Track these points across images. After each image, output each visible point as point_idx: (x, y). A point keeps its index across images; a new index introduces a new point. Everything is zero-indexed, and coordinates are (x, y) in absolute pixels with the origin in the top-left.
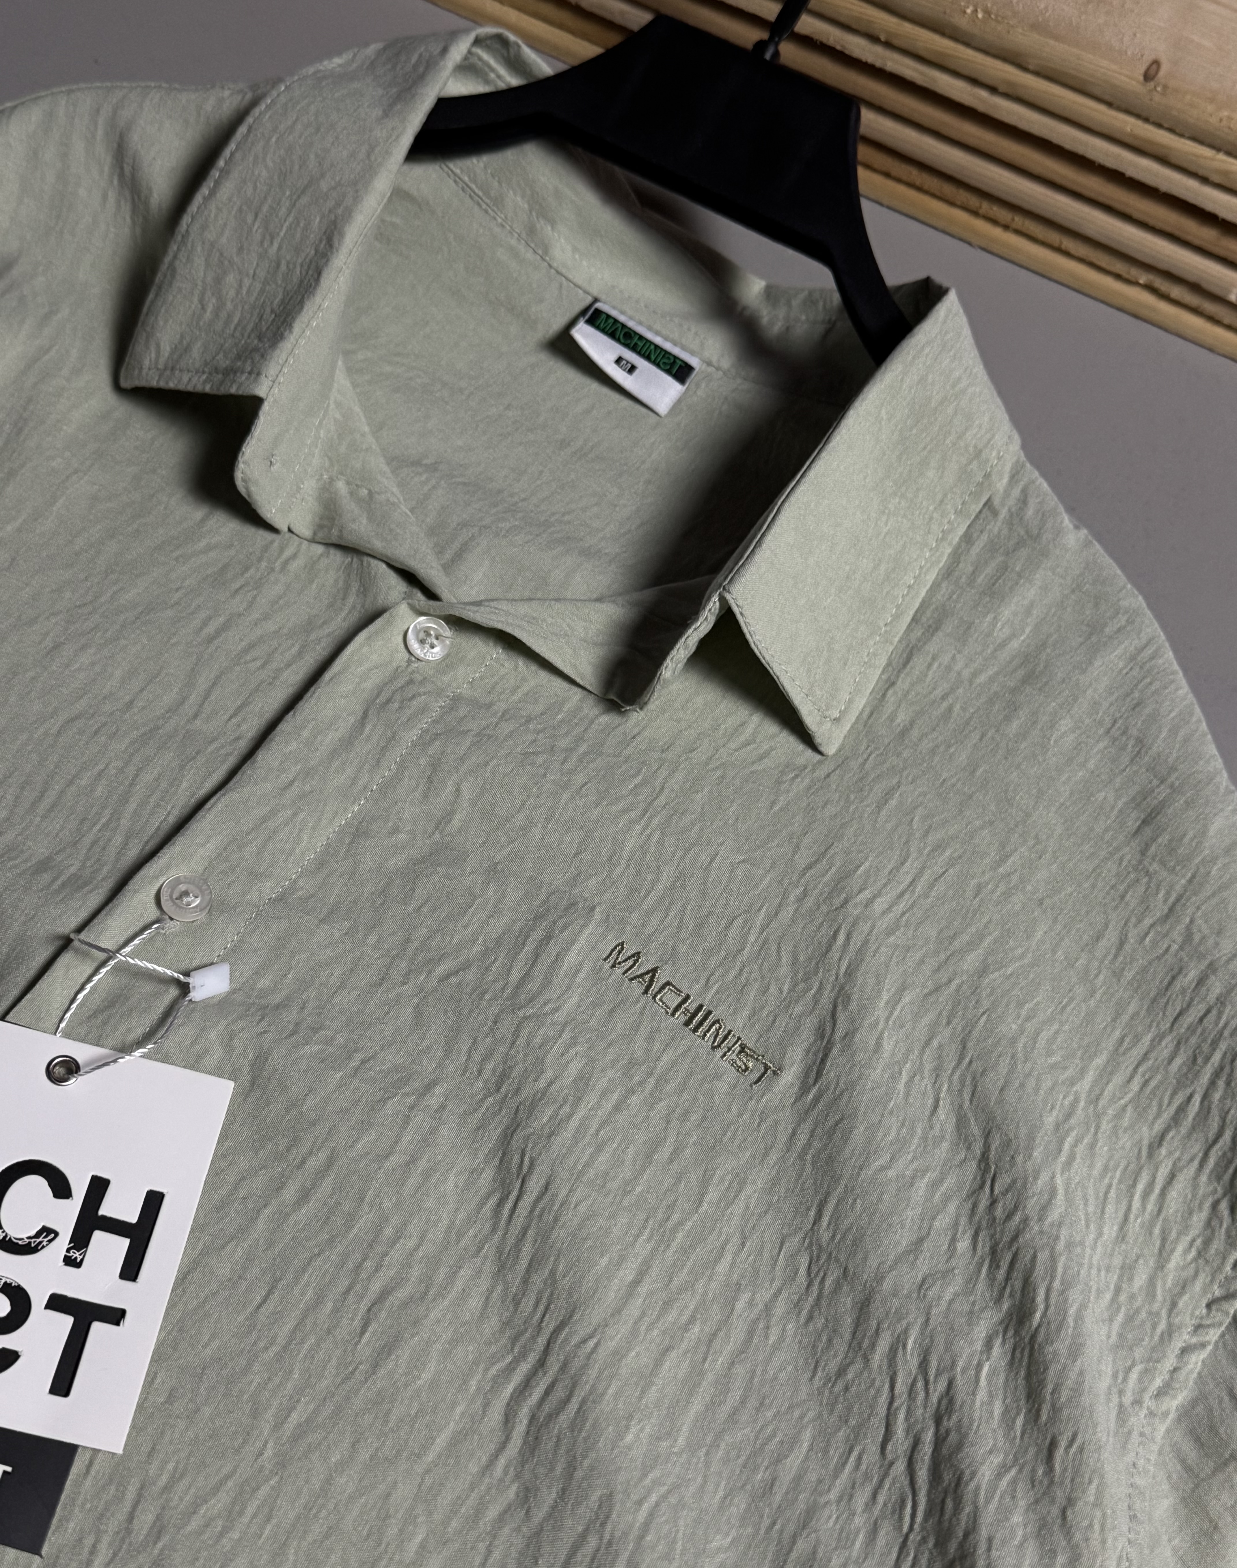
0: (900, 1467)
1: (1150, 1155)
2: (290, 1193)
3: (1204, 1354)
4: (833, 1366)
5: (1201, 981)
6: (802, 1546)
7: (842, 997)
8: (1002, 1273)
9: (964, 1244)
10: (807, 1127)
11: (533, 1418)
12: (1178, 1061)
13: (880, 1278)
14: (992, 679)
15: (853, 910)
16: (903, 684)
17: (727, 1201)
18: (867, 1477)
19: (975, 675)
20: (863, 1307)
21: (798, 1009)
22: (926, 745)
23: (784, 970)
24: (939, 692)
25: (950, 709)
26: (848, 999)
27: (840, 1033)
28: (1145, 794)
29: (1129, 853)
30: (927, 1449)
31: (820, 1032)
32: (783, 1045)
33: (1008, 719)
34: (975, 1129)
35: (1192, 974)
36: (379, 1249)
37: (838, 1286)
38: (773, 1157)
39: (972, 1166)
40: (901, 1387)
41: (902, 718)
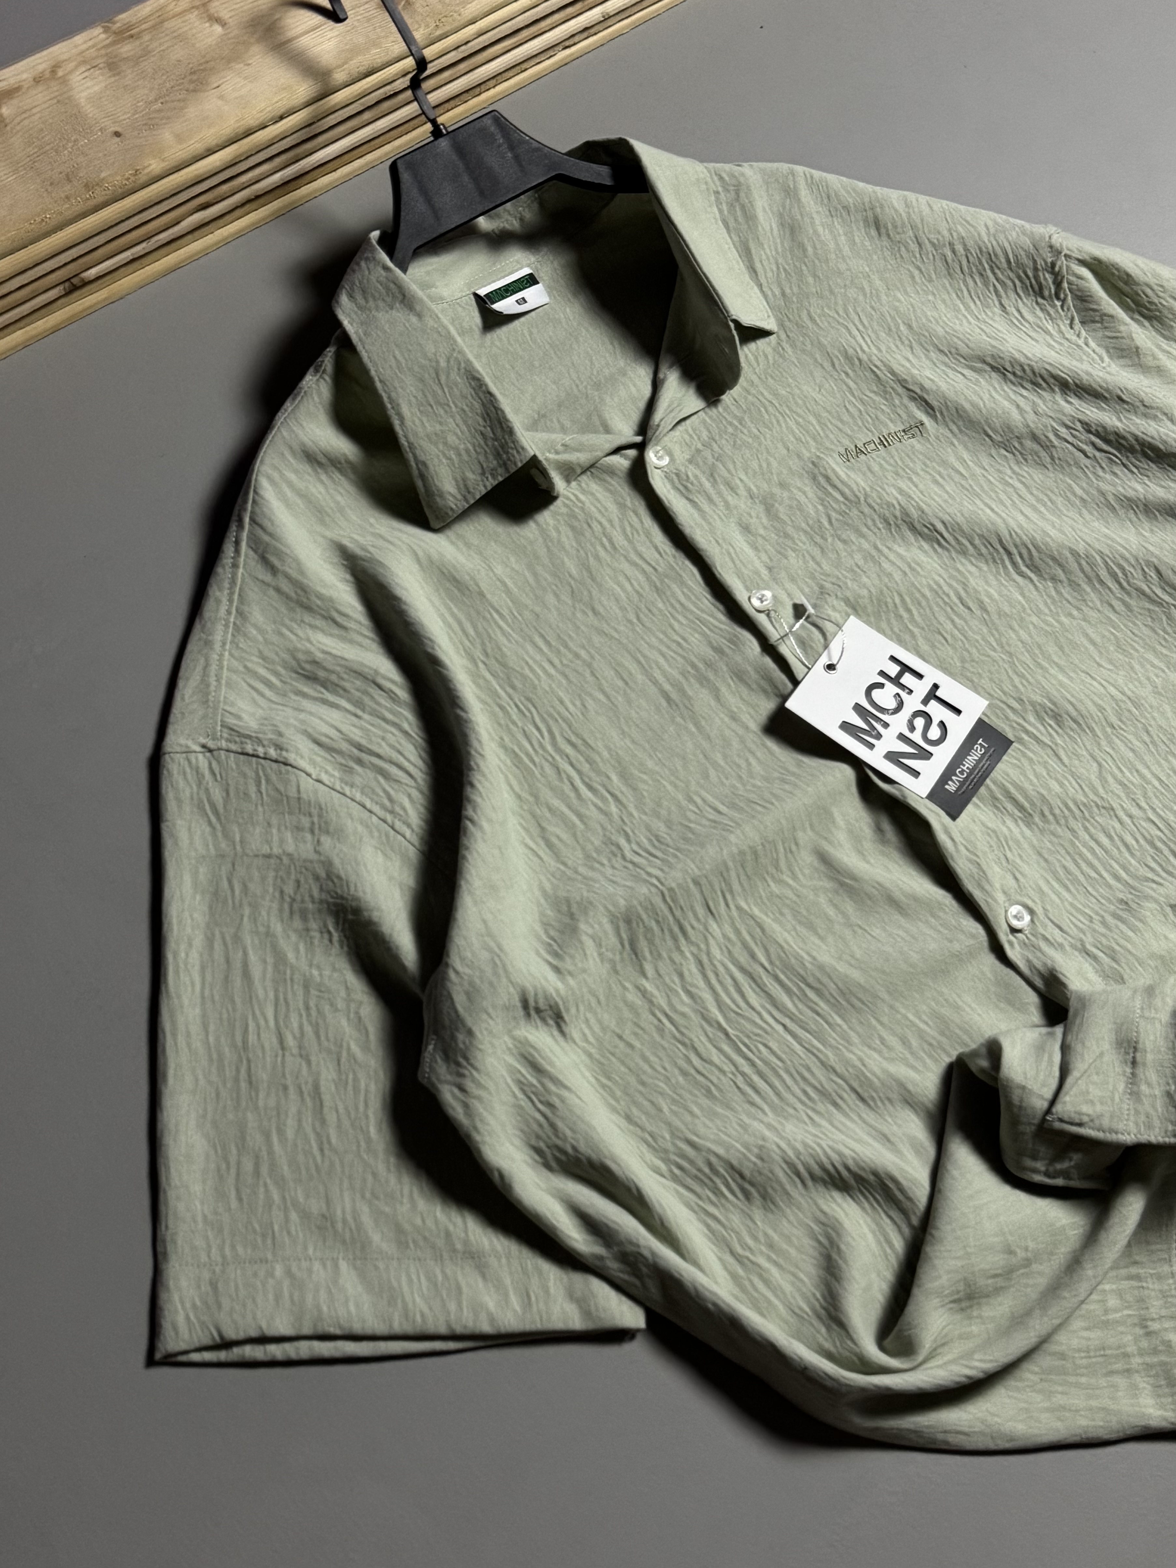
0: (1098, 454)
1: (1007, 313)
2: (905, 615)
3: (1090, 340)
4: (1048, 459)
5: (954, 251)
6: (1111, 498)
7: (903, 383)
8: (1044, 385)
9: (1025, 393)
10: (951, 424)
11: (1027, 566)
12: (978, 281)
13: (1028, 426)
14: (782, 245)
15: (864, 357)
16: (763, 280)
17: (967, 467)
18: (1094, 467)
19: (776, 250)
20: (1034, 438)
21: (897, 402)
22: (795, 290)
23: (877, 399)
24: (775, 269)
25: (785, 270)
26: (905, 380)
27: (918, 391)
28: (866, 220)
29: (886, 242)
30: (1098, 441)
31: (913, 399)
32: (911, 415)
33: (805, 250)
34: (979, 365)
35: (949, 253)
36: (940, 592)
37: (1021, 444)
38: (956, 443)
39: (993, 374)
40: (1070, 439)
41: (777, 292)
